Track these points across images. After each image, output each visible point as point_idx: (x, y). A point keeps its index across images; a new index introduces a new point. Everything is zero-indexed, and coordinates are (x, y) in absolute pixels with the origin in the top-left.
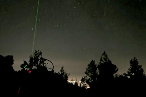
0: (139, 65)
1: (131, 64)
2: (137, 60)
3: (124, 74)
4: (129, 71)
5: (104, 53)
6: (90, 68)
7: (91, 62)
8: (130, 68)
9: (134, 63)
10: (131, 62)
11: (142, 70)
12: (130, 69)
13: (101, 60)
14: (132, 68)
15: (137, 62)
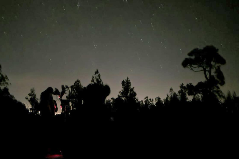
0: (132, 87)
1: (123, 85)
2: (129, 80)
3: (111, 99)
4: (120, 95)
5: (97, 72)
6: (74, 90)
7: (76, 82)
8: (122, 91)
9: (126, 85)
10: (123, 83)
11: (135, 94)
12: (121, 93)
13: (93, 81)
14: (123, 91)
15: (130, 83)
